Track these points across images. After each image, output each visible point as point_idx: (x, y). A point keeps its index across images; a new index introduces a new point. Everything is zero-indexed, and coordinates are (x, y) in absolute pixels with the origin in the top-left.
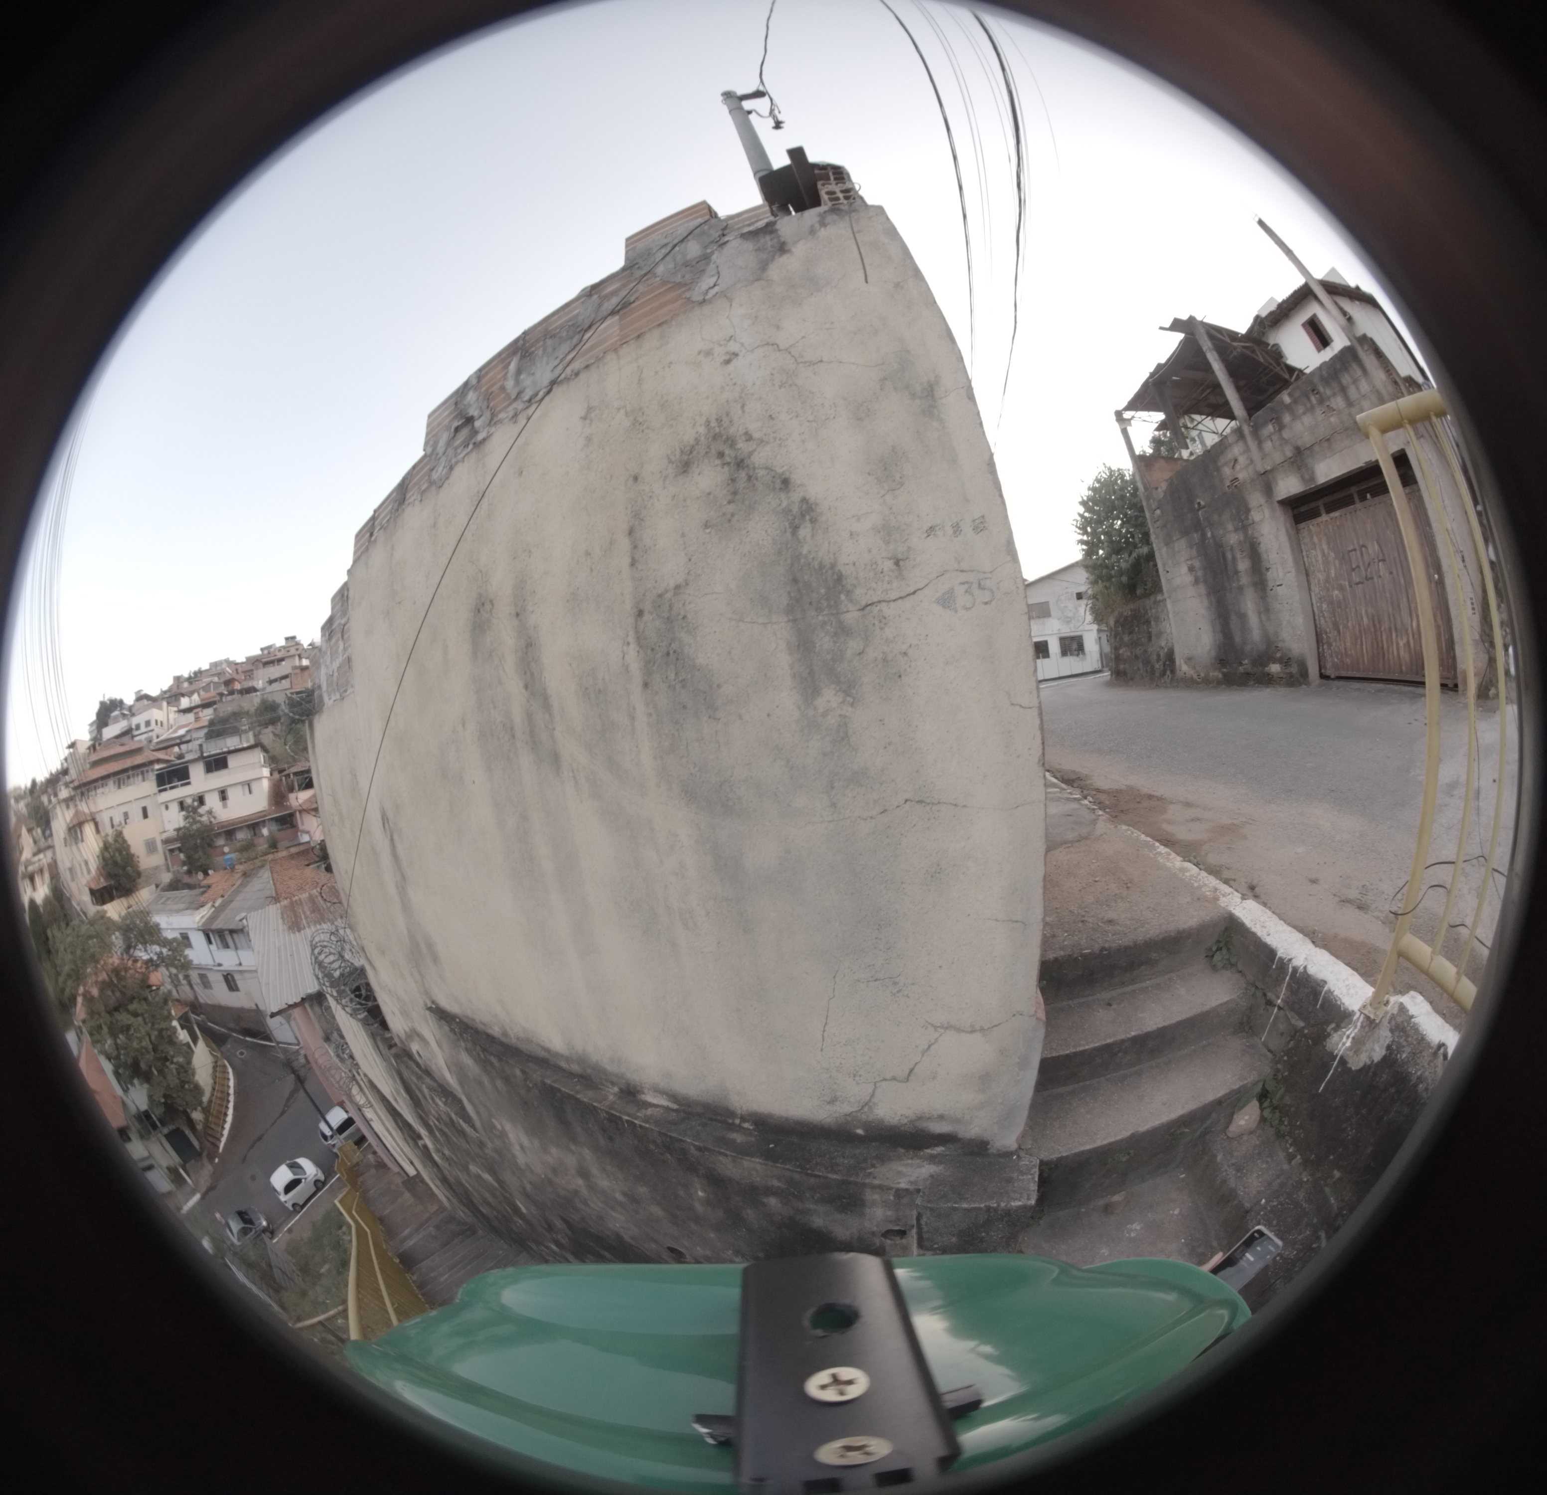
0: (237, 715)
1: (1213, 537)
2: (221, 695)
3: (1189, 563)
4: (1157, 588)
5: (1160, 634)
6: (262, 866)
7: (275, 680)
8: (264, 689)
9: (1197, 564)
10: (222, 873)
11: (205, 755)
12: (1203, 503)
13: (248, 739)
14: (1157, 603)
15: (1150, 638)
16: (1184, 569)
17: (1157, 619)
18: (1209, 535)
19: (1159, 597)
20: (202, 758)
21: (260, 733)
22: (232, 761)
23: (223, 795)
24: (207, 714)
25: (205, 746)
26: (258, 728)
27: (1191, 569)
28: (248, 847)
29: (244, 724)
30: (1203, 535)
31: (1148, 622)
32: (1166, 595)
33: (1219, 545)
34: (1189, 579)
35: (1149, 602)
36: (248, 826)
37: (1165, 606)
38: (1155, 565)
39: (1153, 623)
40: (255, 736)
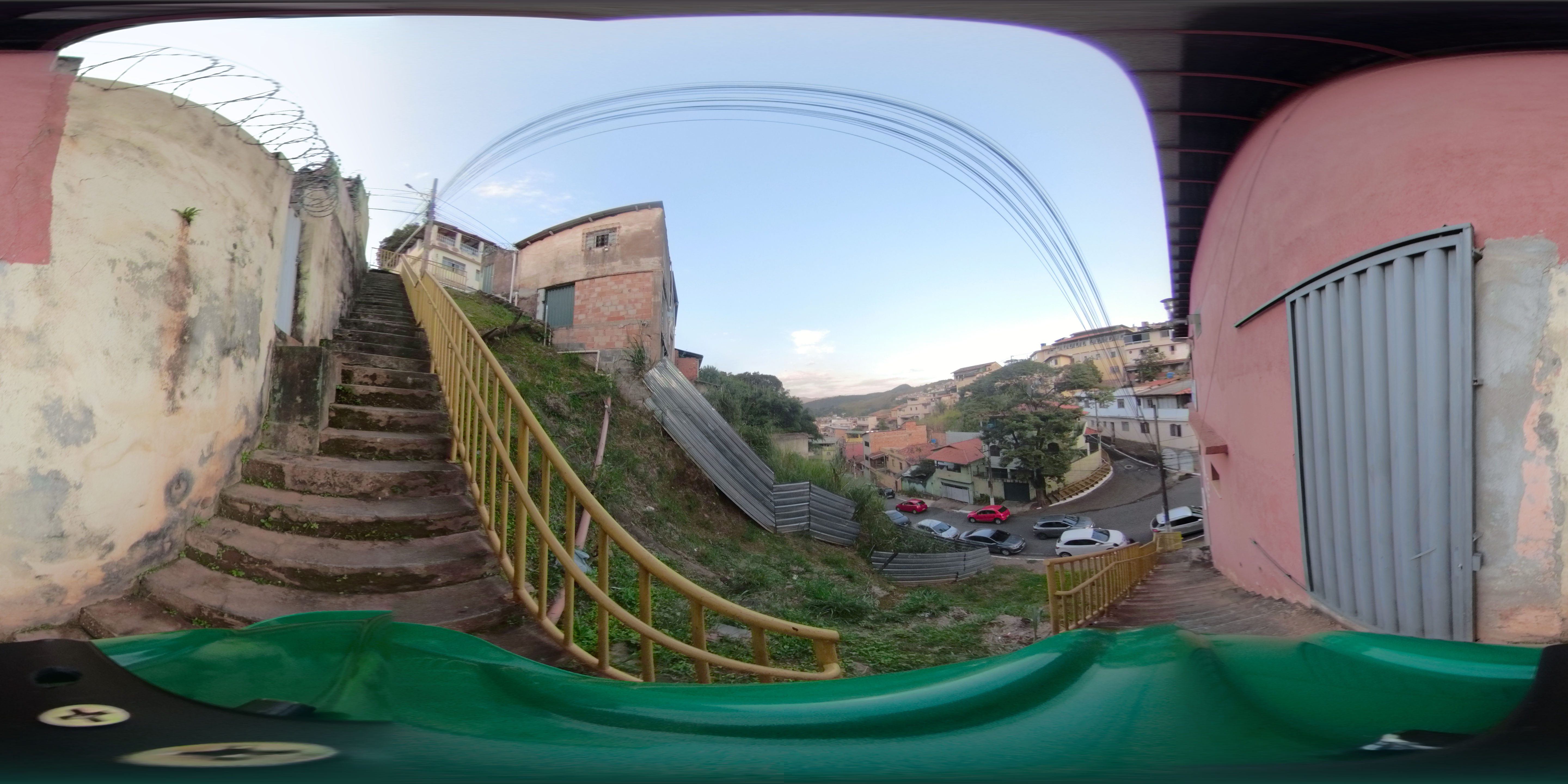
10: (1163, 380)
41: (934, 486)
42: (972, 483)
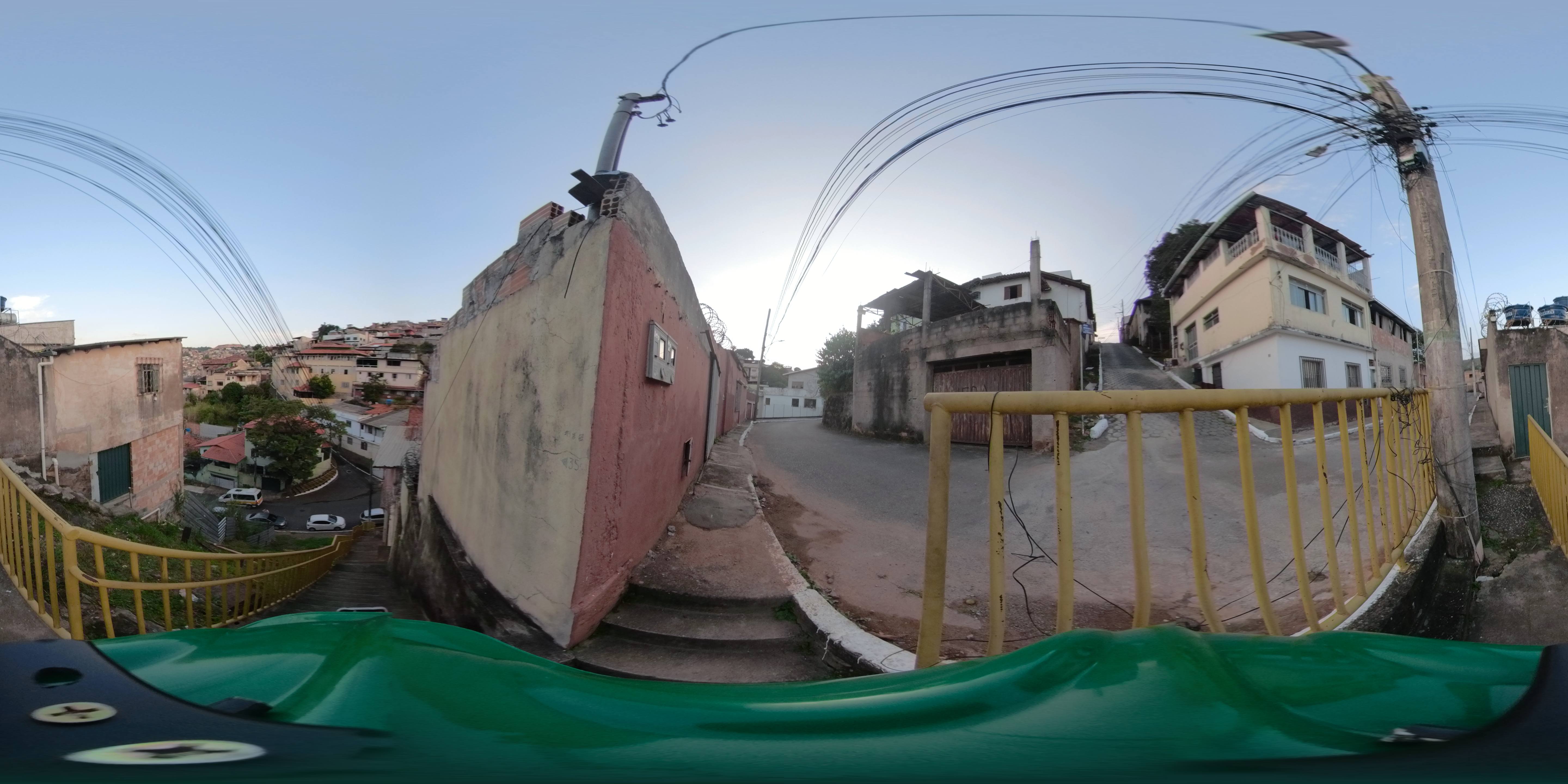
0: (410, 346)
1: (885, 372)
2: (403, 335)
3: (869, 381)
4: (851, 389)
5: (847, 410)
6: (406, 408)
7: (434, 335)
8: (427, 337)
9: (873, 382)
10: (383, 405)
11: (388, 358)
12: (885, 356)
13: (415, 357)
14: (849, 395)
15: (842, 410)
16: (866, 384)
17: (847, 403)
18: (883, 371)
19: (851, 393)
20: (386, 359)
21: (421, 355)
22: (402, 363)
23: (395, 376)
24: (393, 342)
25: (389, 354)
26: (421, 353)
27: (869, 384)
28: (401, 399)
29: (413, 350)
30: (880, 371)
31: (843, 403)
32: (853, 393)
33: (887, 377)
34: (866, 388)
35: (845, 394)
36: (405, 391)
37: (852, 398)
38: (852, 379)
39: (845, 404)
40: (418, 356)
41: (204, 475)
42: (238, 477)
